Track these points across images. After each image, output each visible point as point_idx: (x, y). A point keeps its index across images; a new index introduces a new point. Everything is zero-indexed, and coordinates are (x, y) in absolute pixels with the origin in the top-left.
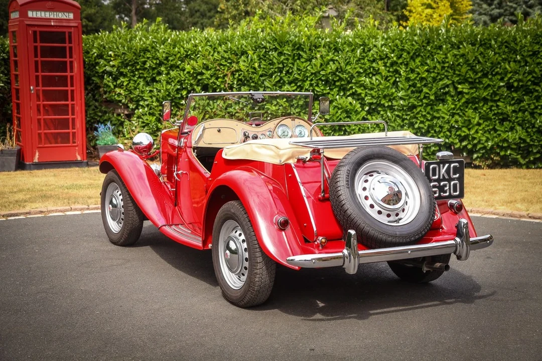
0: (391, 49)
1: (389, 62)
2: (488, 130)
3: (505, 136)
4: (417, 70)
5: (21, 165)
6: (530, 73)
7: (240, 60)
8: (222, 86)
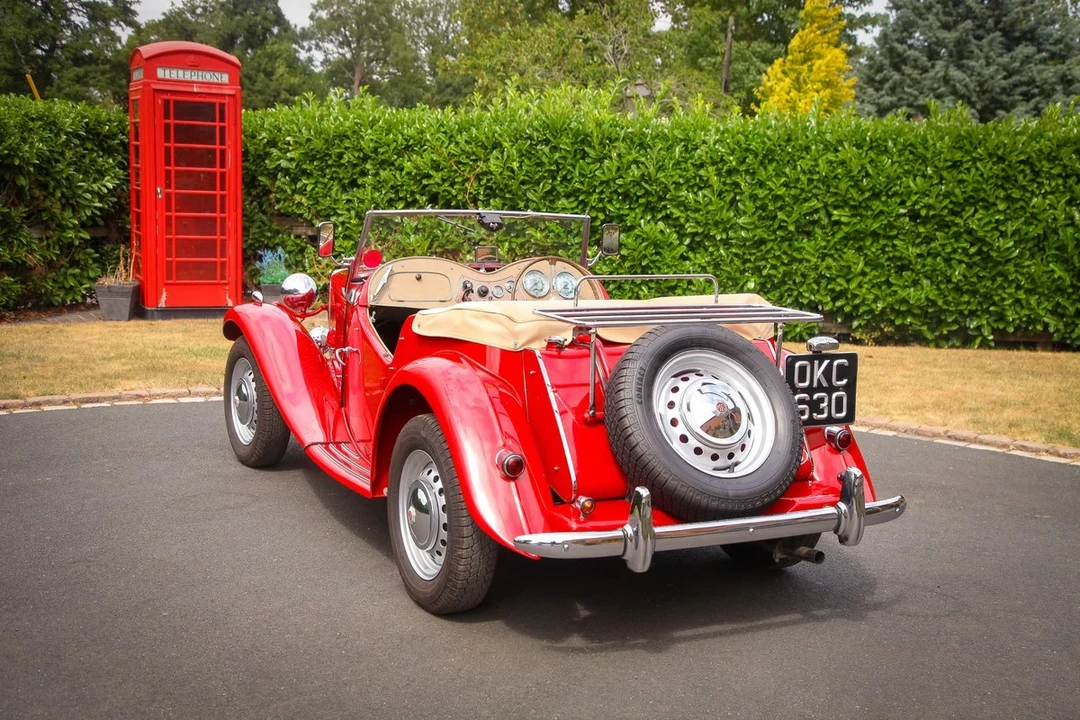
0: (729, 148)
1: (725, 168)
2: (877, 283)
3: (904, 294)
4: (769, 183)
5: (138, 311)
6: (947, 195)
7: (490, 157)
8: (460, 197)
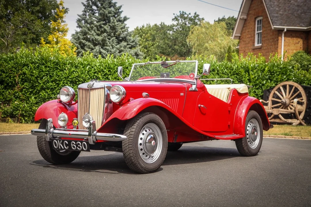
7: (23, 69)
8: (14, 82)
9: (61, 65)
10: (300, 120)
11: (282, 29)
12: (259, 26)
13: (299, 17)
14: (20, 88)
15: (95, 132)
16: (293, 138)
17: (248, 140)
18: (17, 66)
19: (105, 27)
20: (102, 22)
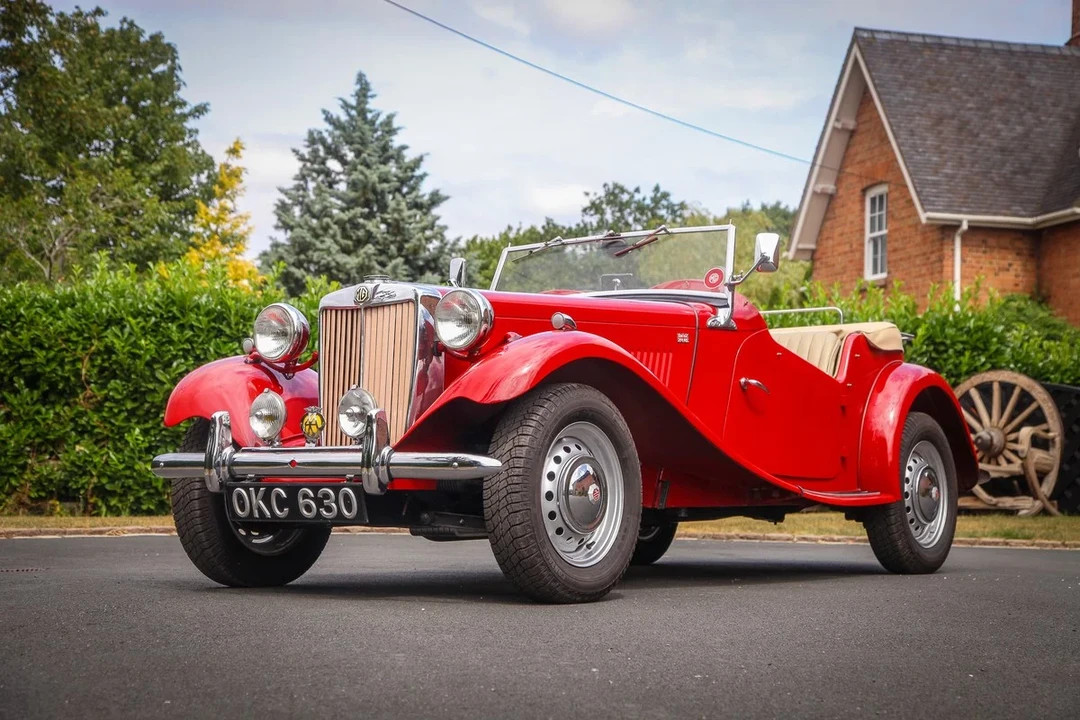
7: (104, 334)
8: (73, 379)
9: (233, 320)
10: (1042, 501)
11: (955, 223)
12: (877, 214)
13: (1007, 184)
14: (94, 400)
15: (386, 451)
16: (1033, 545)
17: (910, 515)
18: (86, 325)
19: (370, 225)
20: (359, 210)
